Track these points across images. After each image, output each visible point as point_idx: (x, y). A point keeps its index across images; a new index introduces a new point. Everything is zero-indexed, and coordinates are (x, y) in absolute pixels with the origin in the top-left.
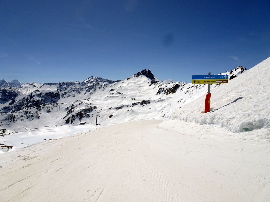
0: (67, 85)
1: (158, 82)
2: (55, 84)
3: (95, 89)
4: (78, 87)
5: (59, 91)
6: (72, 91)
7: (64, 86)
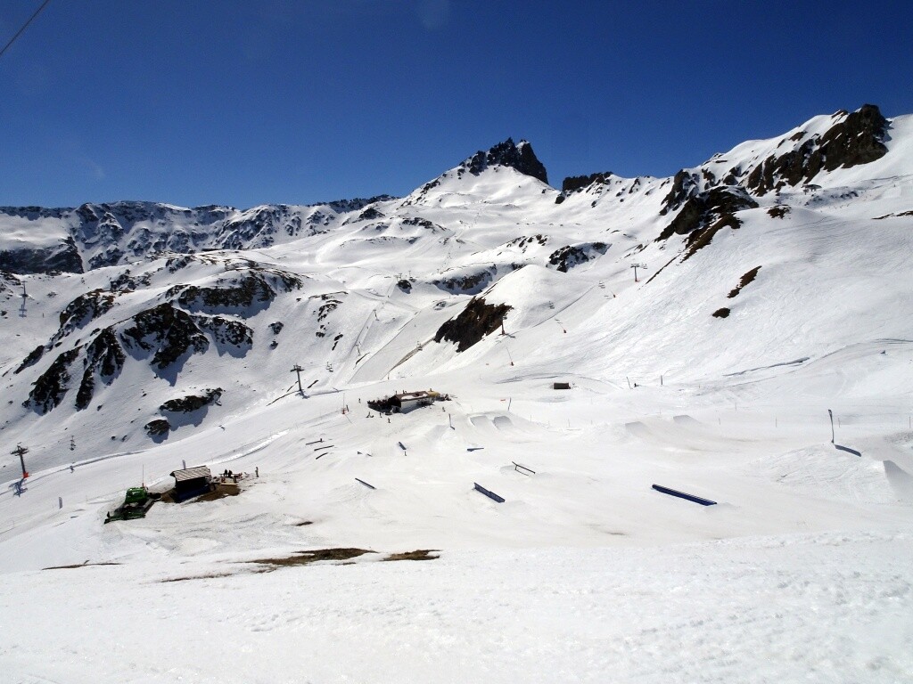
0: (123, 218)
1: (608, 174)
2: (57, 213)
3: (267, 236)
4: (178, 227)
5: (79, 245)
6: (148, 247)
7: (107, 222)
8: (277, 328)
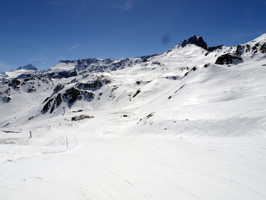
0: (88, 63)
2: (73, 62)
3: (123, 67)
4: (101, 65)
5: (77, 70)
6: (93, 70)
7: (84, 64)
8: (101, 94)
